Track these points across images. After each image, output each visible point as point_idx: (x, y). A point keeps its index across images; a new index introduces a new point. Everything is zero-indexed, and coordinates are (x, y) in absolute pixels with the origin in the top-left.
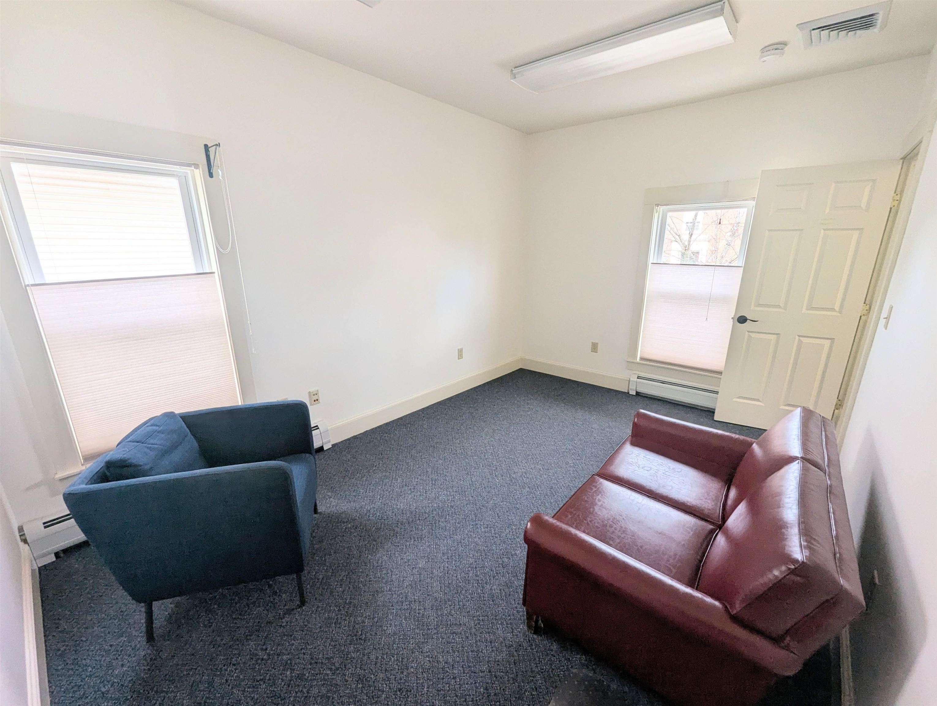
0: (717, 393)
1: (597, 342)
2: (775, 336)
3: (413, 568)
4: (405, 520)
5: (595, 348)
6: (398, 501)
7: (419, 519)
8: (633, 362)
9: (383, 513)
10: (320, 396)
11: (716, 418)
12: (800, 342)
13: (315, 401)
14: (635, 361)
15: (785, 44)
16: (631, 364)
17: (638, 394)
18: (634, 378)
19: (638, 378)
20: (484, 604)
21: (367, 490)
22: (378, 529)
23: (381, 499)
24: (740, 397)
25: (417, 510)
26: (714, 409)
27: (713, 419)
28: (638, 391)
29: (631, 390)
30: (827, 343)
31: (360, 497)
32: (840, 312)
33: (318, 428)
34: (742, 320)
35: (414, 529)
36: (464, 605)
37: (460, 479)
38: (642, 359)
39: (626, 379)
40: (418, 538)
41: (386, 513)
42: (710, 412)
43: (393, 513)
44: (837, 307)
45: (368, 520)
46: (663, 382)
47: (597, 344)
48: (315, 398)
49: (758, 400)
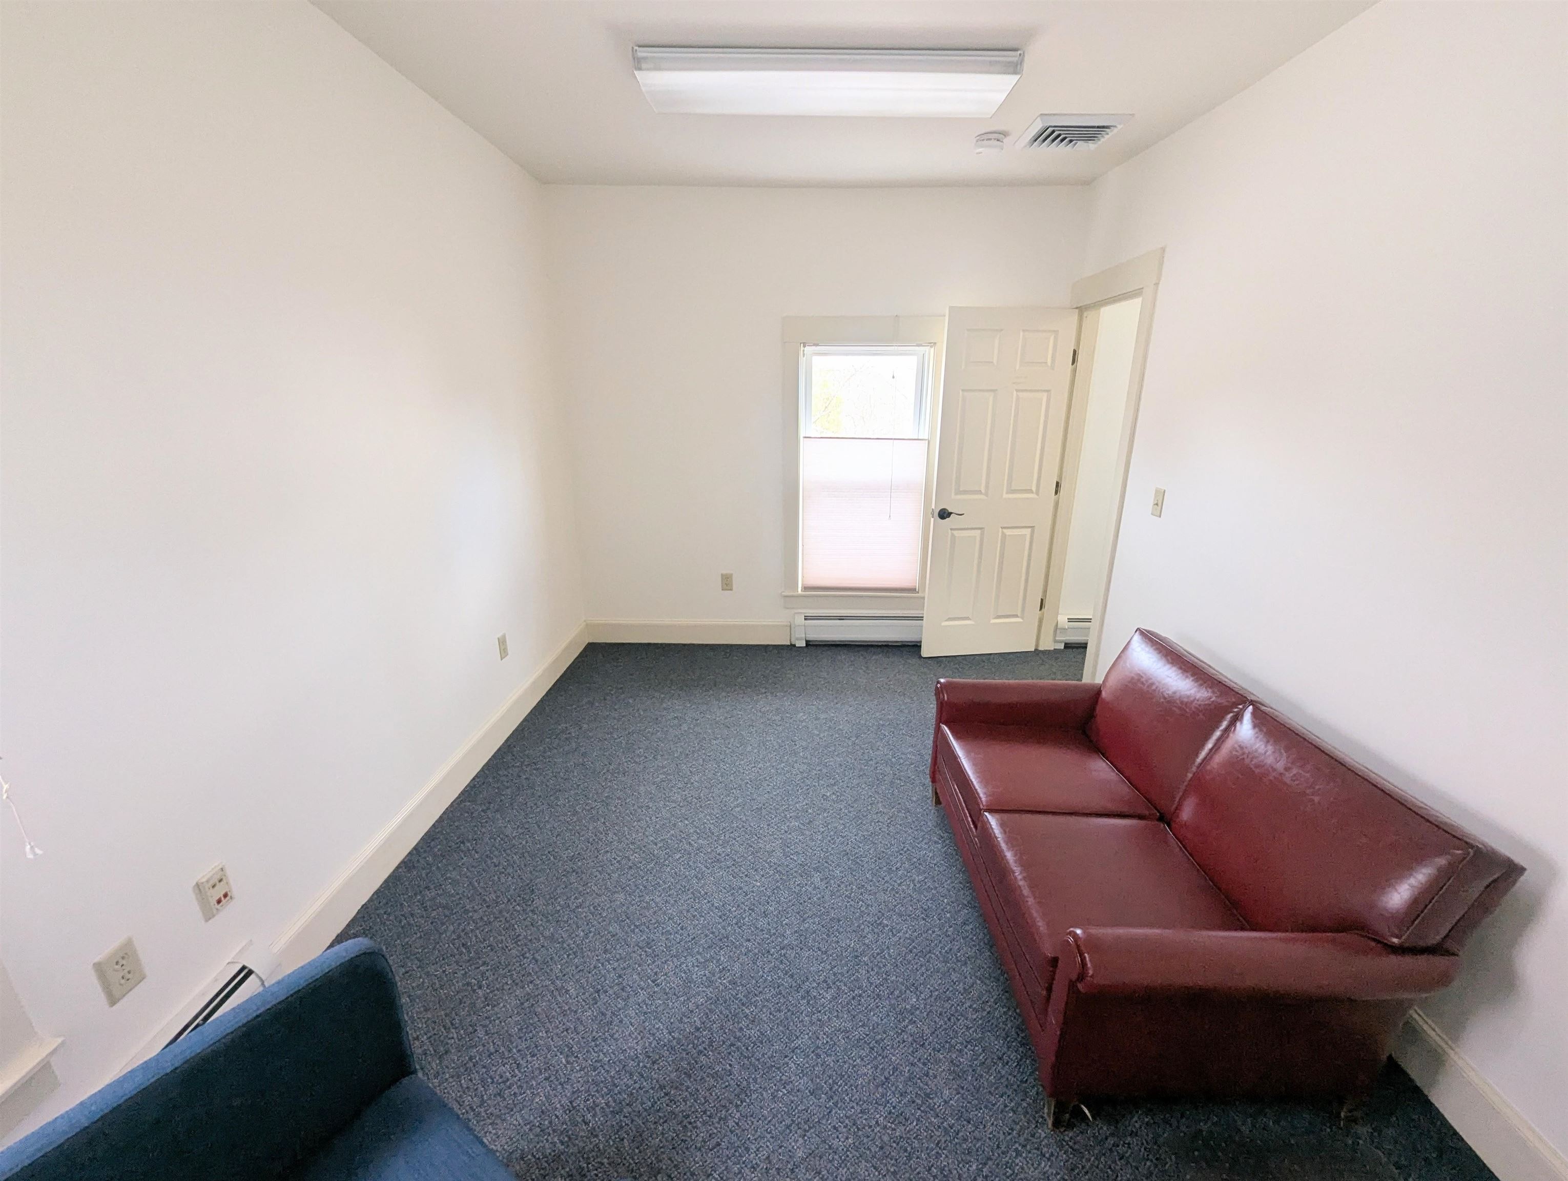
0: (920, 618)
1: (731, 572)
2: (979, 531)
3: (792, 1171)
4: (673, 1075)
5: (727, 582)
6: (617, 1040)
7: (700, 1052)
8: (793, 596)
9: (610, 1090)
10: (231, 882)
11: (925, 653)
12: (1004, 535)
13: (219, 902)
14: (795, 594)
15: (1005, 134)
16: (790, 600)
17: (808, 643)
18: (800, 620)
19: (805, 619)
20: (965, 1140)
21: (515, 1060)
22: (639, 1139)
23: (572, 1059)
24: (950, 619)
25: (676, 1035)
26: (921, 642)
27: (920, 657)
28: (807, 639)
29: (797, 639)
30: (1027, 532)
31: (515, 1089)
32: (1037, 493)
33: (250, 972)
34: (944, 514)
35: (712, 1082)
36: (942, 1170)
37: (694, 916)
38: (806, 588)
39: (785, 624)
40: (738, 1096)
41: (616, 1086)
42: (916, 647)
43: (631, 1074)
44: (1034, 489)
45: (593, 1133)
46: (841, 618)
47: (731, 575)
48: (218, 893)
49: (967, 618)
